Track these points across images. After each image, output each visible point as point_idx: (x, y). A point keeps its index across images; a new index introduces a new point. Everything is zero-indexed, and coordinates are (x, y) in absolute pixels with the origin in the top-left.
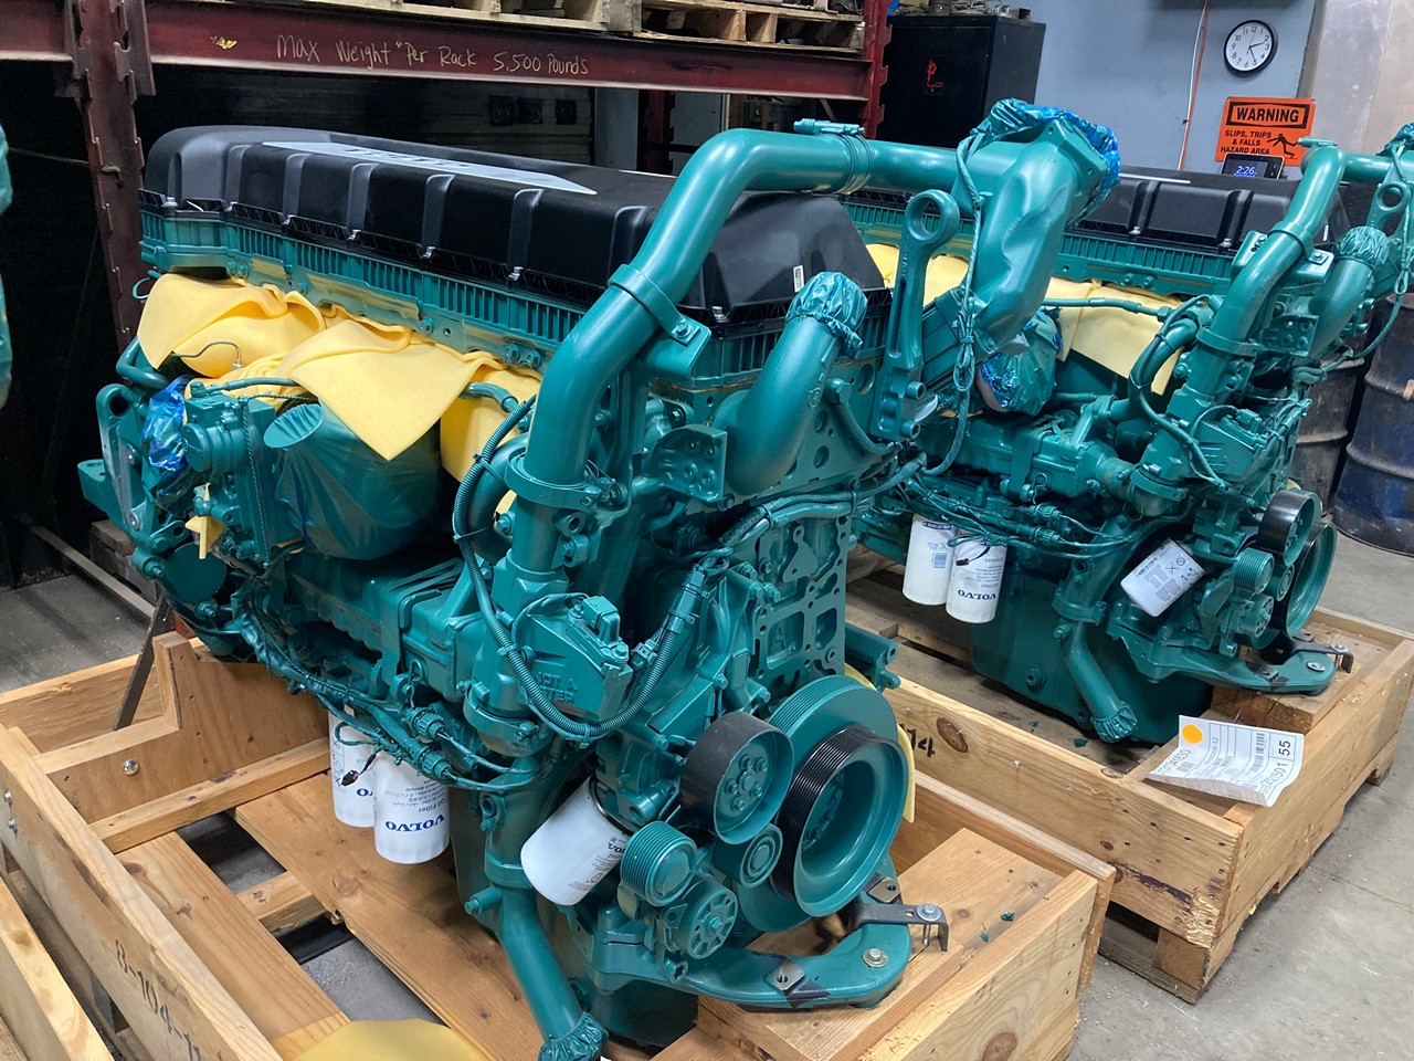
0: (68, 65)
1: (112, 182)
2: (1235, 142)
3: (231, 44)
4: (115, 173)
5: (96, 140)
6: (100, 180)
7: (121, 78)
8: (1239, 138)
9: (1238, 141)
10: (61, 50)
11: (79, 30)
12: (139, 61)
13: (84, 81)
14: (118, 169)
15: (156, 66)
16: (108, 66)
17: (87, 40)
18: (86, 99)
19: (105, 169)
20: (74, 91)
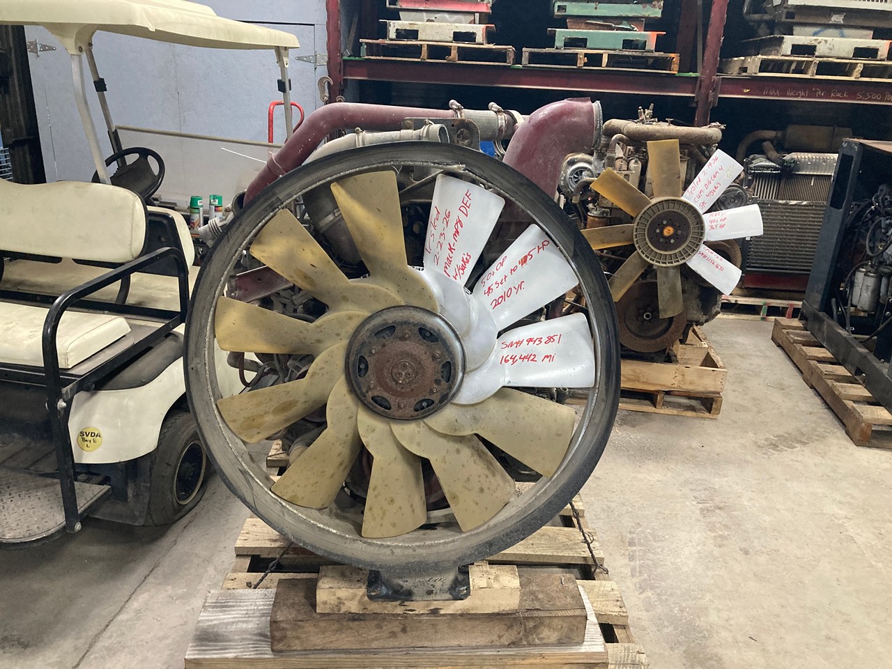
0: (694, 97)
3: (748, 91)
5: (696, 119)
7: (709, 101)
10: (692, 93)
11: (700, 87)
12: (715, 96)
13: (697, 102)
15: (720, 98)
16: (707, 98)
17: (702, 90)
18: (697, 107)
20: (694, 105)
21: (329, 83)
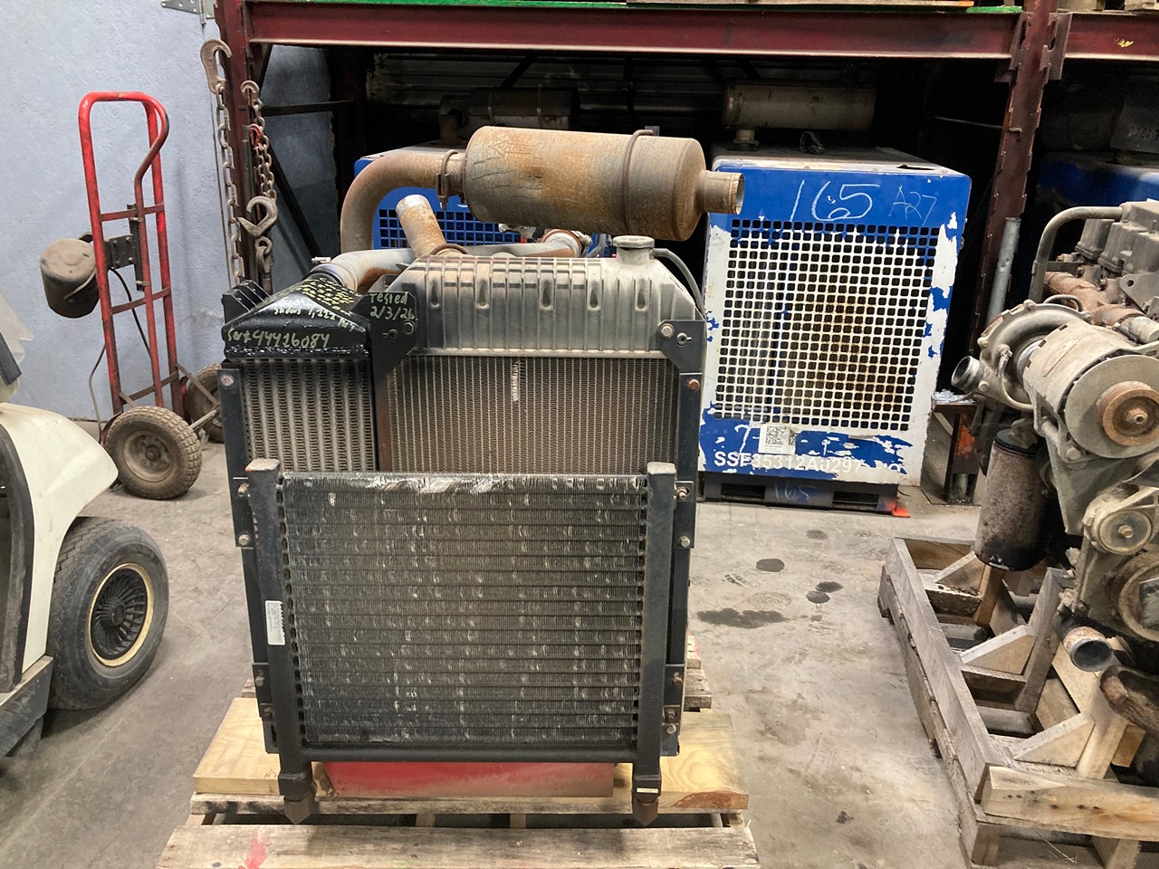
0: (1009, 60)
1: (1014, 139)
3: (1128, 44)
4: (1018, 132)
5: (1011, 110)
6: (1006, 136)
7: (1041, 68)
10: (1008, 52)
11: (1023, 37)
12: (1055, 59)
13: (1014, 73)
14: (1021, 130)
15: (1067, 60)
16: (1036, 61)
17: (1027, 45)
18: (1014, 82)
19: (1011, 129)
20: (1007, 79)
21: (222, 53)
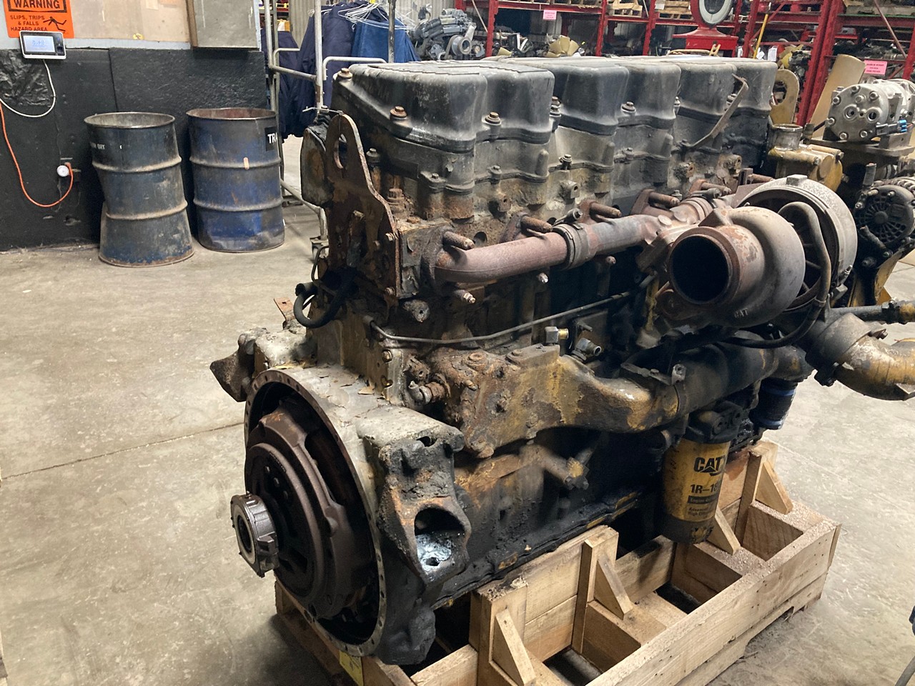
2: (20, 24)
8: (22, 20)
9: (22, 23)
